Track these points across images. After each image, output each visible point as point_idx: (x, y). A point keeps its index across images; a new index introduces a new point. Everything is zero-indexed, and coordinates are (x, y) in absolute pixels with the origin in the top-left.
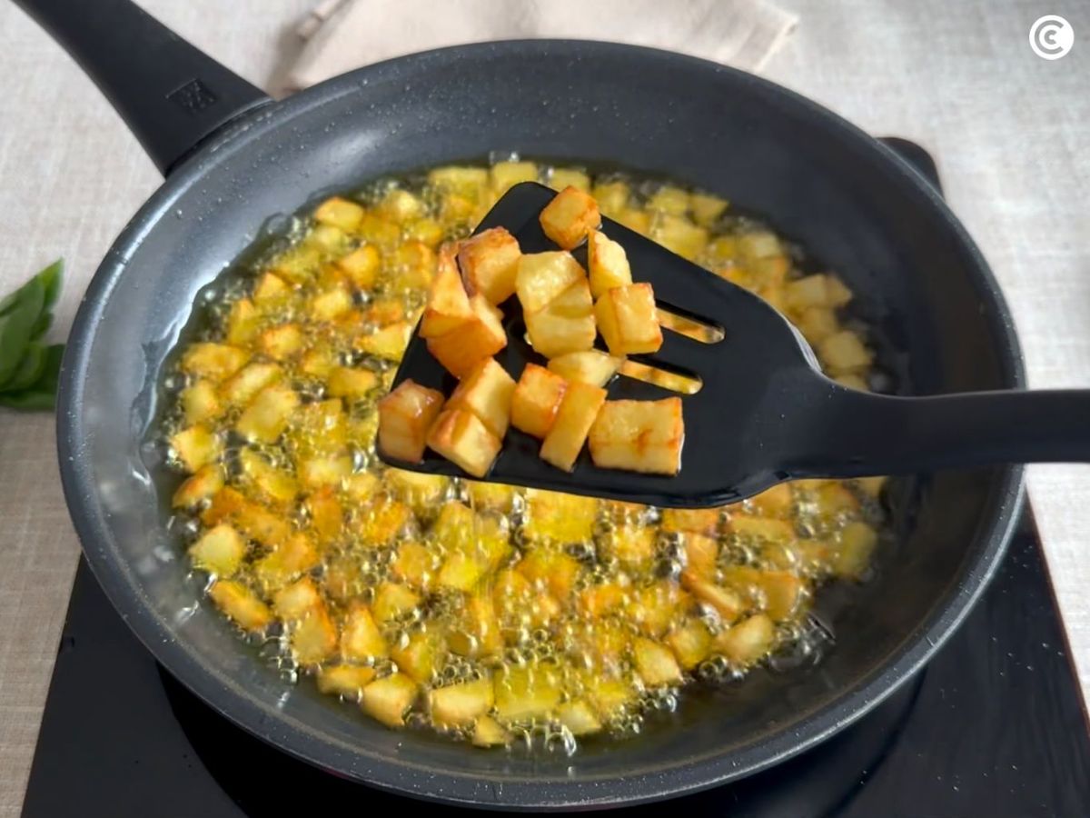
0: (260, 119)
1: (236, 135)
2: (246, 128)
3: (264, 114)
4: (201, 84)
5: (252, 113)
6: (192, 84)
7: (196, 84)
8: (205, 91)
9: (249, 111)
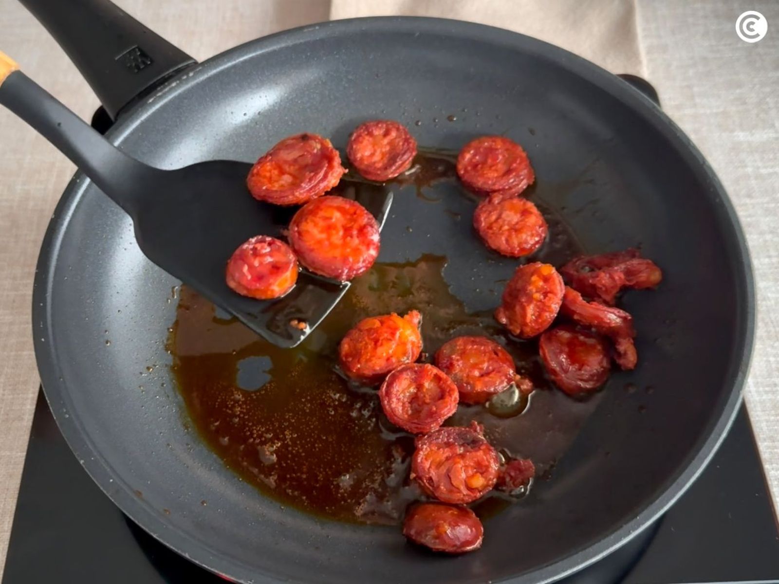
0: (185, 77)
1: (166, 89)
2: (174, 84)
3: (187, 74)
4: (140, 50)
5: (179, 72)
6: (134, 49)
7: (137, 50)
8: (143, 55)
9: (176, 70)
